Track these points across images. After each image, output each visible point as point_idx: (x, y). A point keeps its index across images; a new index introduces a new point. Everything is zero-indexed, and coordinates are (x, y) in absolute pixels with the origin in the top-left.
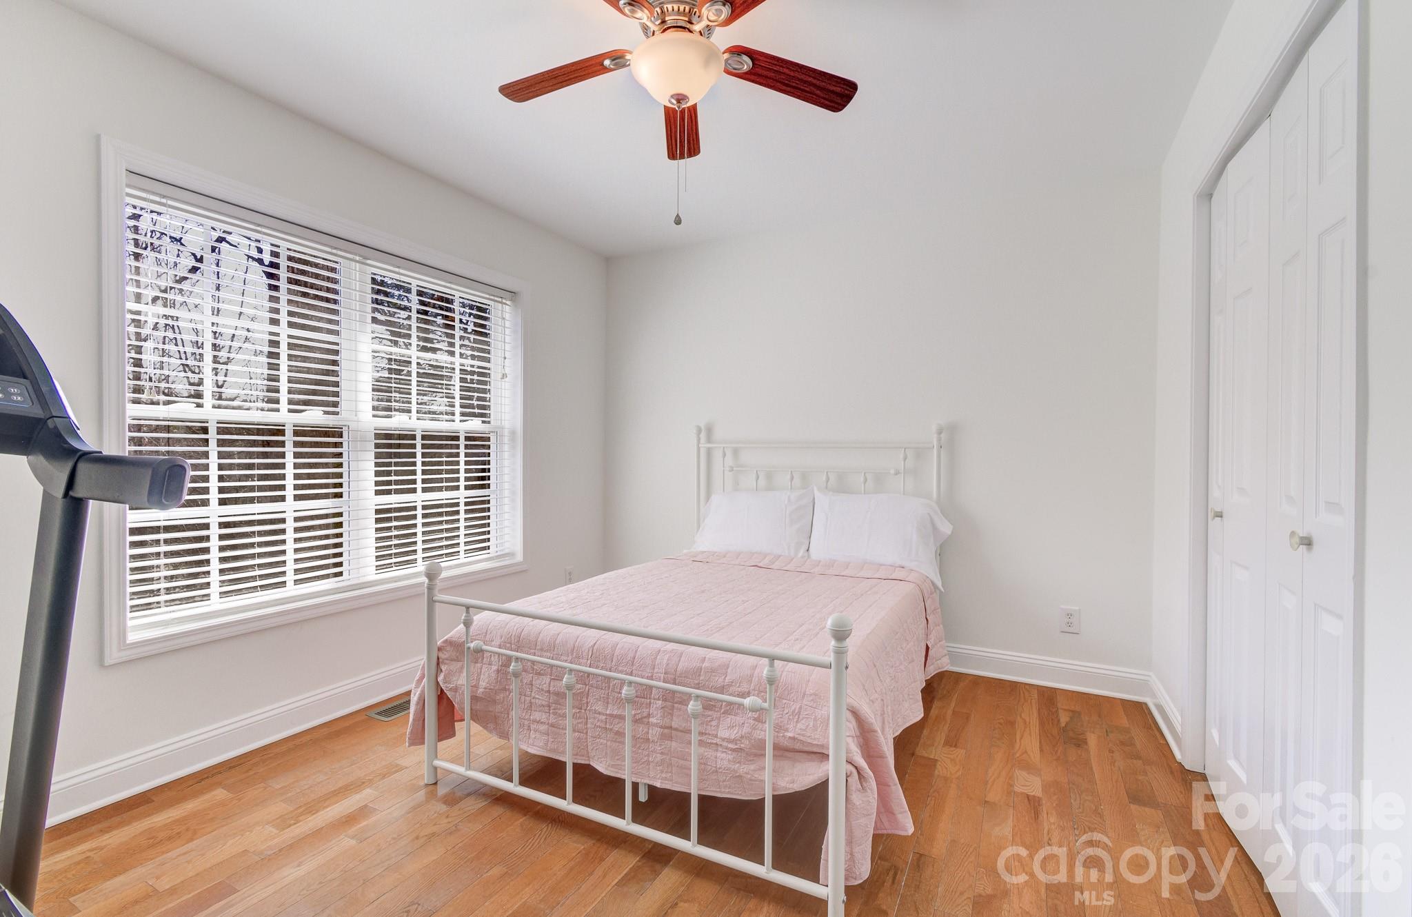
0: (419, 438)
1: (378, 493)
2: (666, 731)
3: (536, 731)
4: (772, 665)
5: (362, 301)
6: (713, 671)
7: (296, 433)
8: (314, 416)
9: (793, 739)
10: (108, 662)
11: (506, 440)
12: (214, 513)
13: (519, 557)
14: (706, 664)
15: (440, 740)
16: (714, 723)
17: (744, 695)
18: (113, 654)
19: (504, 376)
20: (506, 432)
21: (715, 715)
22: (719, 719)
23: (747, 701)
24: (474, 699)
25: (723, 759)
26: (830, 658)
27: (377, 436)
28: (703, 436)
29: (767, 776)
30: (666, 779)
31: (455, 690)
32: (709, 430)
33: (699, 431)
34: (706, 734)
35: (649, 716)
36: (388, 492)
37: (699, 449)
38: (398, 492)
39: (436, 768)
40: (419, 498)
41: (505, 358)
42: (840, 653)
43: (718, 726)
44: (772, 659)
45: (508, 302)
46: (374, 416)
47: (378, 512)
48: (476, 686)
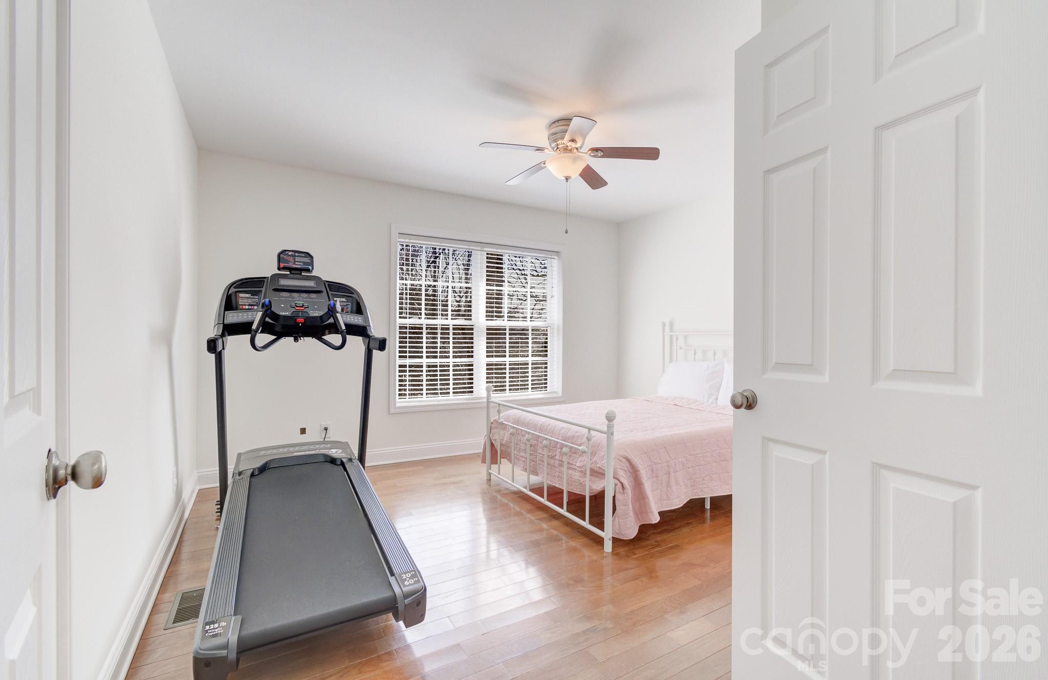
0: (507, 330)
1: (488, 356)
2: (561, 462)
3: (521, 460)
4: (589, 432)
5: (481, 268)
6: (578, 437)
7: (454, 329)
8: (461, 322)
9: (599, 467)
10: (391, 413)
11: (555, 331)
12: (424, 361)
13: (560, 394)
14: (577, 434)
15: (492, 464)
16: (575, 460)
17: (580, 445)
18: (392, 411)
19: (553, 297)
20: (555, 327)
21: (577, 456)
22: (578, 458)
23: (580, 448)
24: (501, 444)
25: (576, 475)
26: (605, 429)
27: (488, 329)
28: (667, 328)
29: (587, 484)
30: (559, 484)
31: (495, 440)
32: (671, 325)
33: (664, 325)
34: (572, 464)
35: (555, 455)
36: (492, 356)
37: (664, 336)
38: (496, 356)
39: (490, 474)
40: (508, 360)
41: (552, 287)
42: (609, 427)
43: (577, 461)
44: (590, 429)
45: (556, 257)
46: (487, 320)
47: (488, 365)
48: (503, 440)
